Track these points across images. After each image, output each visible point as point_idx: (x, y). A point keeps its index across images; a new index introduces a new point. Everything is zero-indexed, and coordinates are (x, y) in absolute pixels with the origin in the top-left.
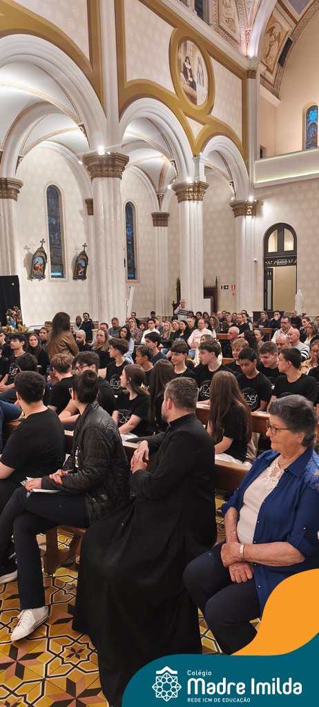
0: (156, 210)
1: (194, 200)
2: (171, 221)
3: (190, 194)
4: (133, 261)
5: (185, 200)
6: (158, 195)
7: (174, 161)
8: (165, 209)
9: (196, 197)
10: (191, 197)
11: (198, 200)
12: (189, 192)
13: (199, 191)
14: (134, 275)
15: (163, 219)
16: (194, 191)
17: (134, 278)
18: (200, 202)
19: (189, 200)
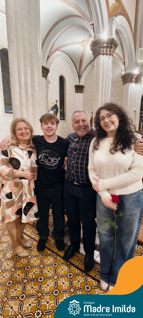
0: (77, 84)
1: (107, 54)
2: (85, 90)
3: (104, 49)
4: (63, 110)
5: (100, 54)
6: (78, 75)
7: (93, 24)
8: (82, 83)
9: (108, 52)
10: (105, 52)
11: (110, 55)
12: (103, 47)
13: (111, 48)
14: (64, 118)
15: (81, 88)
16: (107, 47)
17: (64, 119)
18: (111, 57)
19: (103, 54)
